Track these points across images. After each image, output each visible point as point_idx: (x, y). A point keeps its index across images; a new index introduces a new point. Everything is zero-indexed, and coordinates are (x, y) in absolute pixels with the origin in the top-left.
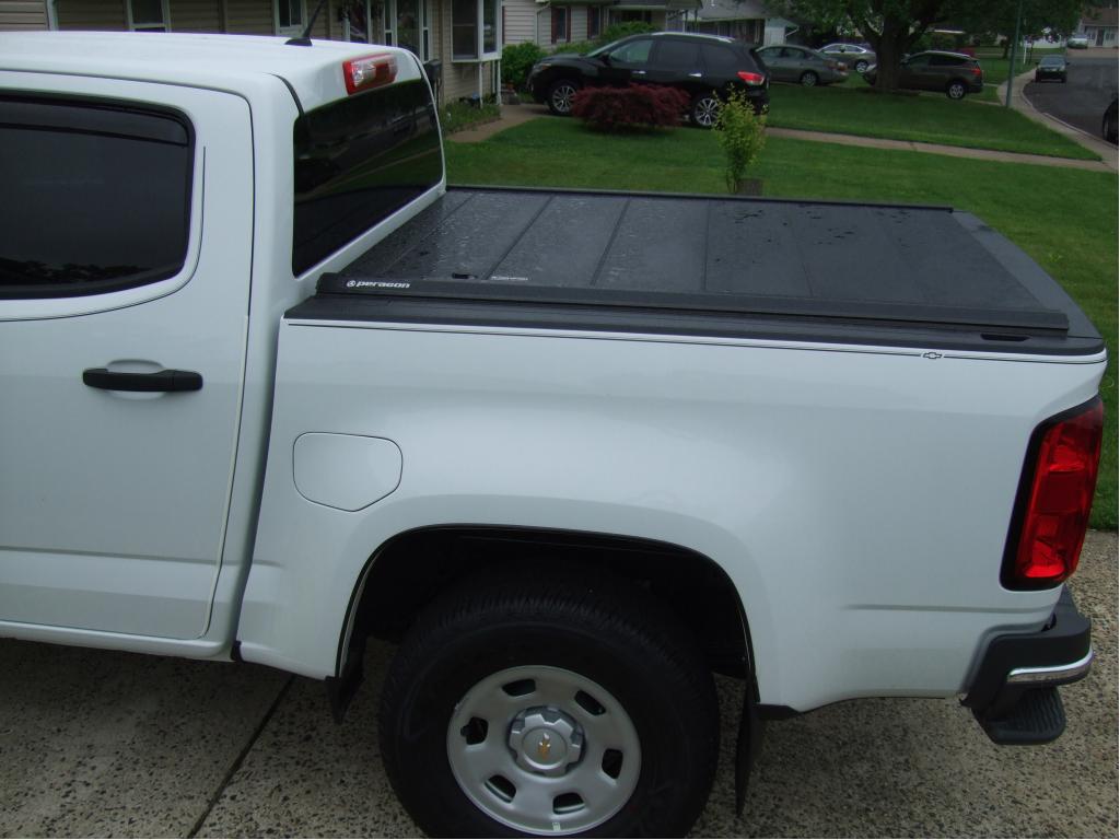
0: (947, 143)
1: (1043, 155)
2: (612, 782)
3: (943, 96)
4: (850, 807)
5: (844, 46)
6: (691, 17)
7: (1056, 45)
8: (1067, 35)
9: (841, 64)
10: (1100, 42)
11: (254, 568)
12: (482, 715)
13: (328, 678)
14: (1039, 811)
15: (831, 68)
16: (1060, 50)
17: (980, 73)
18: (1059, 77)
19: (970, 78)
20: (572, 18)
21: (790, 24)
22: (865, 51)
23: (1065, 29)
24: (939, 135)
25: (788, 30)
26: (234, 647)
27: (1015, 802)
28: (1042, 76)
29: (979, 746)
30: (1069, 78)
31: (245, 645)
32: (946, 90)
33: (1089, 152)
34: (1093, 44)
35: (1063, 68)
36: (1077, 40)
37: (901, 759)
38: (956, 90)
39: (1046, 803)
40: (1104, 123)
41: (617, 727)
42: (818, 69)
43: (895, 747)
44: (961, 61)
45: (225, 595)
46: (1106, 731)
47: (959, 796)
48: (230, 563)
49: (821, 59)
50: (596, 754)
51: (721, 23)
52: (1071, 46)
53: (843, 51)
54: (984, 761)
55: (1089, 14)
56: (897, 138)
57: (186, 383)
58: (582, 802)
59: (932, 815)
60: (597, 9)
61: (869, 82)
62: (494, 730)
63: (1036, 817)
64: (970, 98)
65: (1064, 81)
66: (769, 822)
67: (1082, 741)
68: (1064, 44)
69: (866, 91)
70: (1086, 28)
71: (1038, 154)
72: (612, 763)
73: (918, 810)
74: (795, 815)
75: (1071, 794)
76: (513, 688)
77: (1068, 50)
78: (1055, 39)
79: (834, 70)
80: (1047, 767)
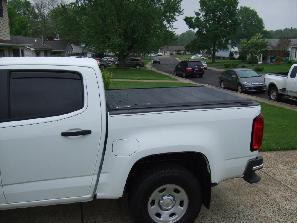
0: (143, 79)
1: (165, 80)
2: (182, 208)
3: (135, 68)
4: (215, 209)
5: (107, 58)
6: (68, 53)
7: (155, 55)
8: (157, 53)
9: (109, 62)
10: (164, 54)
11: (101, 175)
12: (154, 199)
13: (120, 198)
14: (248, 202)
15: (107, 63)
16: (156, 56)
17: (143, 62)
18: (158, 62)
19: (141, 64)
20: (41, 54)
21: (93, 53)
22: (113, 59)
23: (156, 51)
24: (140, 77)
25: (92, 55)
26: (95, 196)
27: (243, 202)
28: (154, 62)
29: (231, 194)
30: (160, 63)
31: (98, 195)
32: (136, 67)
33: (175, 79)
34: (163, 54)
35: (159, 60)
36: (159, 54)
37: (219, 199)
38: (138, 67)
39: (249, 201)
40: (175, 72)
41: (183, 195)
42: (104, 64)
43: (216, 198)
44: (138, 60)
45: (94, 183)
46: (251, 187)
47: (233, 203)
48: (96, 174)
49: (104, 61)
50: (178, 203)
51: (76, 54)
52: (158, 55)
53: (107, 59)
54: (234, 196)
55: (166, 47)
56: (131, 79)
57: (88, 132)
58: (175, 214)
59: (231, 207)
60: (38, 52)
61: (117, 66)
62: (156, 202)
63: (248, 203)
64: (141, 68)
65: (159, 63)
66: (203, 215)
67: (248, 189)
68: (156, 55)
69: (117, 68)
70: (161, 51)
71: (164, 80)
72: (181, 204)
73: (228, 207)
74: (206, 213)
75: (251, 198)
76: (160, 191)
77: (158, 56)
78: (155, 54)
79: (108, 64)
80: (245, 195)
